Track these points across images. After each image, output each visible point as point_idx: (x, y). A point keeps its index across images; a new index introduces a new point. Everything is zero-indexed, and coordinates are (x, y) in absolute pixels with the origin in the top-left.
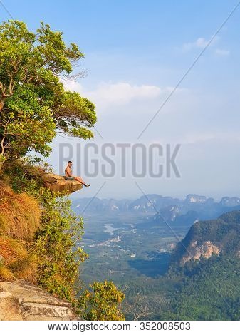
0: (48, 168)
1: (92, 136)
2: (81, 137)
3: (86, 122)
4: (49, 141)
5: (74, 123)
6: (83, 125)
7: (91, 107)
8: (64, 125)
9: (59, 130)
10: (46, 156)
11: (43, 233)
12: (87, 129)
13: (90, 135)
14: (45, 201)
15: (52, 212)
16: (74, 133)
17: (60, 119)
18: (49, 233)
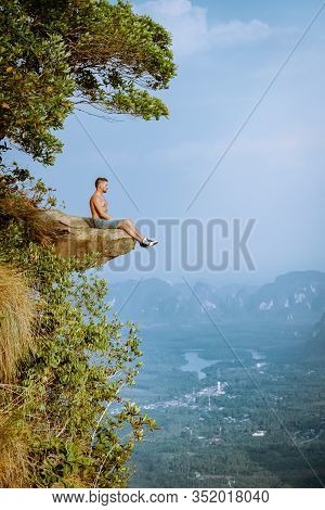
0: (45, 197)
1: (165, 114)
2: (137, 112)
3: (146, 76)
4: (57, 124)
5: (115, 80)
6: (141, 84)
7: (161, 37)
8: (89, 84)
9: (77, 96)
10: (47, 161)
11: (39, 362)
12: (152, 94)
13: (159, 111)
14: (42, 278)
15: (61, 308)
16: (120, 104)
17: (80, 70)
18: (54, 363)
